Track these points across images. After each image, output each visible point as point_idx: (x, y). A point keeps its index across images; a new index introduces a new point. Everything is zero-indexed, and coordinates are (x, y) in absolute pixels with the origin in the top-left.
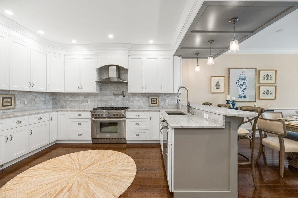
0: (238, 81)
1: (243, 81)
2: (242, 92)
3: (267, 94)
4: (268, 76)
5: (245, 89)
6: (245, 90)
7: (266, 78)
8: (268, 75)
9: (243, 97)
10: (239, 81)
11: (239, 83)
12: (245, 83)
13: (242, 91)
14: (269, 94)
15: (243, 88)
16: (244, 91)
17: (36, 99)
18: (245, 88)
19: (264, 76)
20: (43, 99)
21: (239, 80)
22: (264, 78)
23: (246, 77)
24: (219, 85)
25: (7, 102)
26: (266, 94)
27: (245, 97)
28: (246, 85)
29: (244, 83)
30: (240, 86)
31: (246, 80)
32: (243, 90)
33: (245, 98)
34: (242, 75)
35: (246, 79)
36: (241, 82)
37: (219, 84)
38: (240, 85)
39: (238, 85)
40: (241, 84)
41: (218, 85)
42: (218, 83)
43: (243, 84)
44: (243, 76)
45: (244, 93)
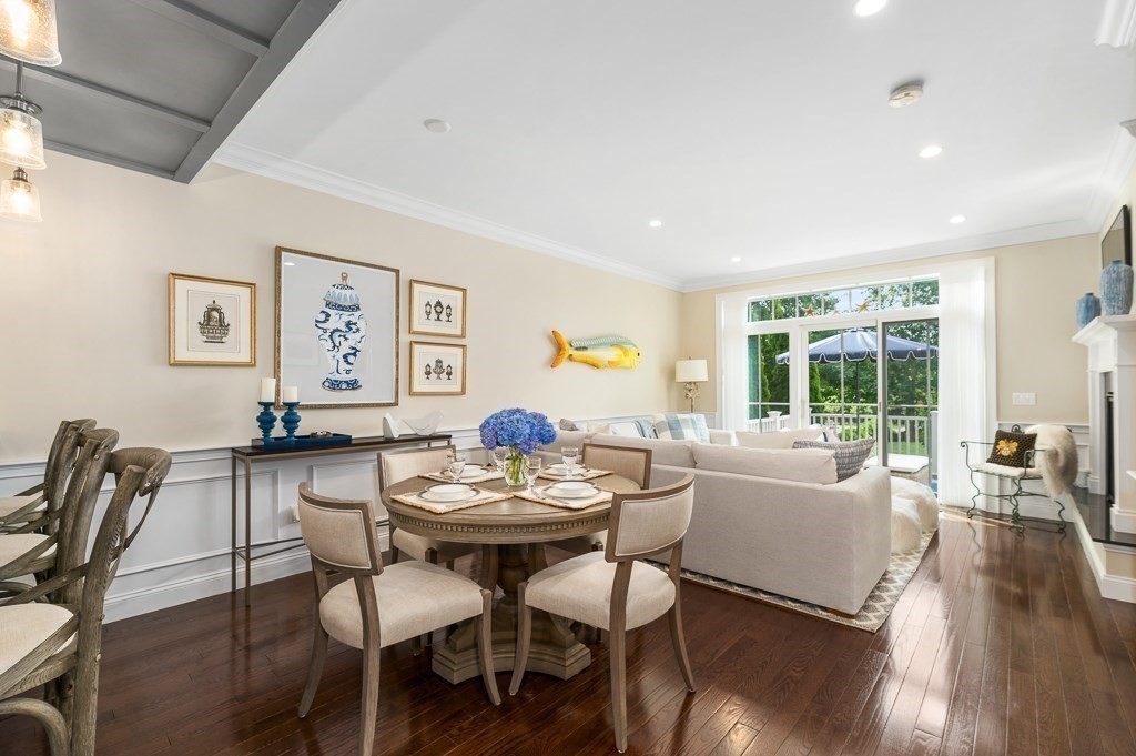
0: (323, 312)
1: (346, 317)
2: (343, 366)
3: (436, 376)
4: (439, 309)
6: (354, 354)
7: (434, 315)
8: (439, 304)
9: (344, 386)
10: (328, 315)
11: (330, 325)
12: (355, 324)
13: (342, 360)
14: (444, 376)
15: (345, 349)
16: (351, 359)
18: (353, 348)
19: (428, 304)
21: (328, 310)
22: (428, 314)
23: (358, 299)
24: (223, 326)
26: (433, 375)
27: (353, 385)
28: (358, 336)
29: (349, 324)
30: (331, 337)
31: (357, 314)
32: (345, 357)
33: (353, 388)
34: (343, 292)
35: (358, 308)
36: (337, 320)
37: (221, 320)
38: (332, 333)
39: (325, 331)
40: (338, 330)
41: (214, 324)
42: (215, 314)
43: (344, 329)
44: (346, 297)
45: (349, 367)
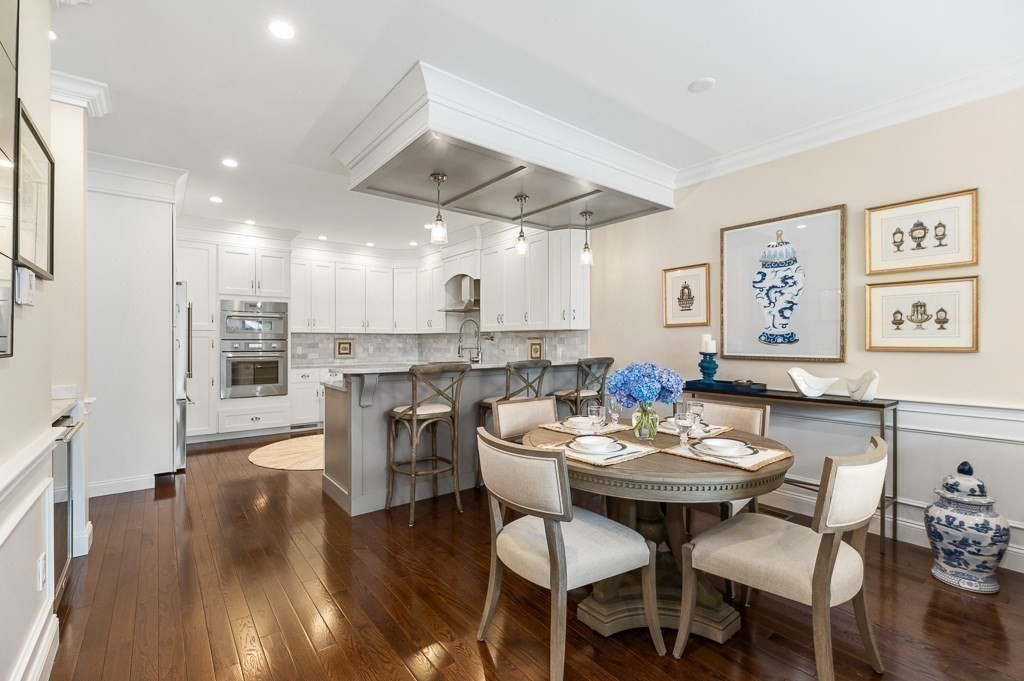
0: (759, 273)
1: (782, 272)
2: (779, 320)
3: (914, 325)
4: (919, 233)
5: (791, 306)
6: (791, 308)
7: (909, 243)
8: (919, 225)
9: (780, 340)
10: (764, 275)
11: (766, 284)
12: (791, 278)
13: (778, 315)
14: (931, 325)
15: (781, 303)
16: (787, 313)
17: (388, 346)
18: (789, 302)
19: (899, 231)
20: (401, 345)
21: (764, 270)
22: (898, 245)
23: (794, 252)
24: (691, 298)
25: (345, 349)
26: (907, 326)
27: (790, 339)
28: (794, 289)
29: (784, 280)
30: (767, 294)
31: (793, 267)
32: (781, 311)
33: (790, 342)
34: (779, 249)
35: (795, 261)
36: (773, 278)
37: (689, 293)
38: (768, 290)
39: (761, 289)
40: (774, 287)
41: (686, 299)
42: (686, 291)
43: (780, 284)
44: (782, 254)
45: (785, 321)
